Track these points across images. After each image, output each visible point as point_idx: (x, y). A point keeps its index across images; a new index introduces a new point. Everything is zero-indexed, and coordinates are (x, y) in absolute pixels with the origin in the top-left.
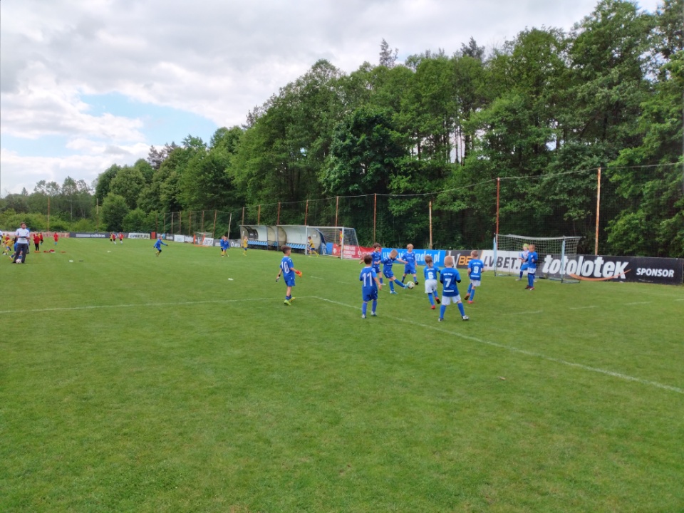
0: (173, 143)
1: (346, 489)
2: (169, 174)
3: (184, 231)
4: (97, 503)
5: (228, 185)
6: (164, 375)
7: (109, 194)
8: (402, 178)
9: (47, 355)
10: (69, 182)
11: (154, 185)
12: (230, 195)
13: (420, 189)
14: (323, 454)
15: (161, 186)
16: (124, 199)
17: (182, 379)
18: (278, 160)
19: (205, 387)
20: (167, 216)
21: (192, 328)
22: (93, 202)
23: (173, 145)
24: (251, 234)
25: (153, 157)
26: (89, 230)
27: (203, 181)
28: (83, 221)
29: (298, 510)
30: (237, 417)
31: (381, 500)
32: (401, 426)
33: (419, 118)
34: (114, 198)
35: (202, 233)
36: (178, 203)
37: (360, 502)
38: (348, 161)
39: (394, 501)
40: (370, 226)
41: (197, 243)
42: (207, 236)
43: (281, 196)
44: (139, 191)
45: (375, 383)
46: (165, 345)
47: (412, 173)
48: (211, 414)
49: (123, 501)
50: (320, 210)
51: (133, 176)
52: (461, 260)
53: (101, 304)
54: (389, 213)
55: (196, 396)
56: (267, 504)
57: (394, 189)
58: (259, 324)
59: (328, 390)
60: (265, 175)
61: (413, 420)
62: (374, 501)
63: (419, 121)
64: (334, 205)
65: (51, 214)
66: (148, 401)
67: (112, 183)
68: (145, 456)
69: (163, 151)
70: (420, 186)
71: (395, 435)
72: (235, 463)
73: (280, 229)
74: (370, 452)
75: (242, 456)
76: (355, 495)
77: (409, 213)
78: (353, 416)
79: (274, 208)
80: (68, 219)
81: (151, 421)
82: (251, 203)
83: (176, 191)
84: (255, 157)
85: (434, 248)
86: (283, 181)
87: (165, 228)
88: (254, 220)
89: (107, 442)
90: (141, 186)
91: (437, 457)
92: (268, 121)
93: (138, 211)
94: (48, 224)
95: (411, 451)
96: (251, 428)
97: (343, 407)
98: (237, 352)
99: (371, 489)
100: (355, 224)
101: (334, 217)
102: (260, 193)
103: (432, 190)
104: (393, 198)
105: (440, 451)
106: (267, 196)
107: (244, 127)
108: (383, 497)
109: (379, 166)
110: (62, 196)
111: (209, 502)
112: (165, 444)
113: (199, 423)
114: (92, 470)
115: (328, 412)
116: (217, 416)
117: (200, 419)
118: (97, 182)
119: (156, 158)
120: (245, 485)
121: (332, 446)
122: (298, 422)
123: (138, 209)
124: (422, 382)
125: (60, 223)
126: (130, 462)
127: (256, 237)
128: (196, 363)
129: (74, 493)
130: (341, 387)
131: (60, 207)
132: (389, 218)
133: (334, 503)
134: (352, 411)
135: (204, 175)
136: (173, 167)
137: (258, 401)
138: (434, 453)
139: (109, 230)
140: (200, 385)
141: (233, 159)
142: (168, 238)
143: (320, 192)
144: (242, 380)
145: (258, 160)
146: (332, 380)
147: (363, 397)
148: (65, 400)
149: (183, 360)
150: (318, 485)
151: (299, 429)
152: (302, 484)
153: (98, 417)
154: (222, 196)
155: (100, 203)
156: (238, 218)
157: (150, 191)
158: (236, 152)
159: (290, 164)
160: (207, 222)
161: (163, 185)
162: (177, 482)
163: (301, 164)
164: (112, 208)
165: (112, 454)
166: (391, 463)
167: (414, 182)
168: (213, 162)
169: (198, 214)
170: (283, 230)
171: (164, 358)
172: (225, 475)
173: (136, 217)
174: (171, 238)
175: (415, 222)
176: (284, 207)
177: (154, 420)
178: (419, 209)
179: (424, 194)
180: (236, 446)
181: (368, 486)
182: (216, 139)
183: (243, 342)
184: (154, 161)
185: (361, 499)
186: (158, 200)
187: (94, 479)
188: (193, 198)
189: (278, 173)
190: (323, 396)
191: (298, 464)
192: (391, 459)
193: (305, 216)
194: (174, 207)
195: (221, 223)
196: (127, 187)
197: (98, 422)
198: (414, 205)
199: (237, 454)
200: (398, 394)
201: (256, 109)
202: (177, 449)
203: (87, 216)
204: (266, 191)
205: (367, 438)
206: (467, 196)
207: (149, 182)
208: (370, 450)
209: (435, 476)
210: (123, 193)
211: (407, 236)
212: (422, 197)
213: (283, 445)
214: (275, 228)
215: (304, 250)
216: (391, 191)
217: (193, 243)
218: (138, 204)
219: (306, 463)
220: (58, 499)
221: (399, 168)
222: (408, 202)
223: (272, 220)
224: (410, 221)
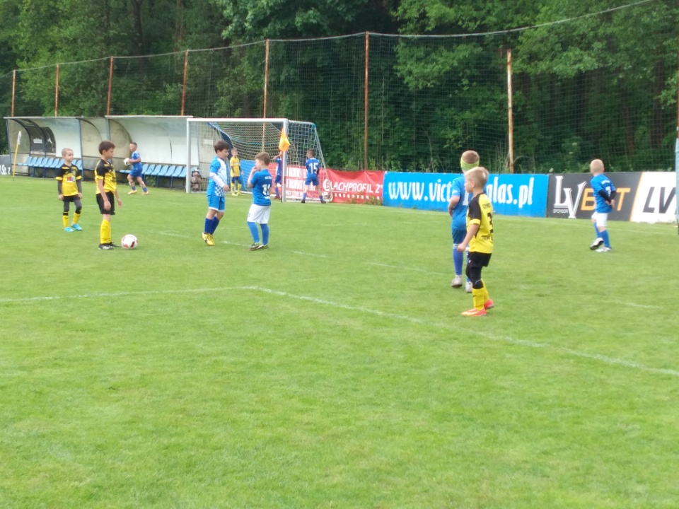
13: (475, 19)
24: (38, 141)
43: (108, 42)
50: (217, 75)
52: (586, 199)
54: (397, 82)
57: (409, 20)
70: (475, 14)
73: (115, 127)
77: (450, 80)
79: (92, 71)
85: (517, 168)
88: (42, 102)
100: (305, 110)
101: (259, 93)
103: (505, 21)
104: (409, 43)
106: (73, 42)
127: (49, 147)
132: (396, 95)
143: (215, 29)
170: (123, 130)
175: (463, 105)
178: (476, 72)
193: (179, 92)
198: (460, 62)
206: (596, 37)
211: (444, 141)
212: (480, 40)
214: (100, 122)
215: (183, 179)
222: (445, 53)
223: (86, 104)
224: (451, 103)
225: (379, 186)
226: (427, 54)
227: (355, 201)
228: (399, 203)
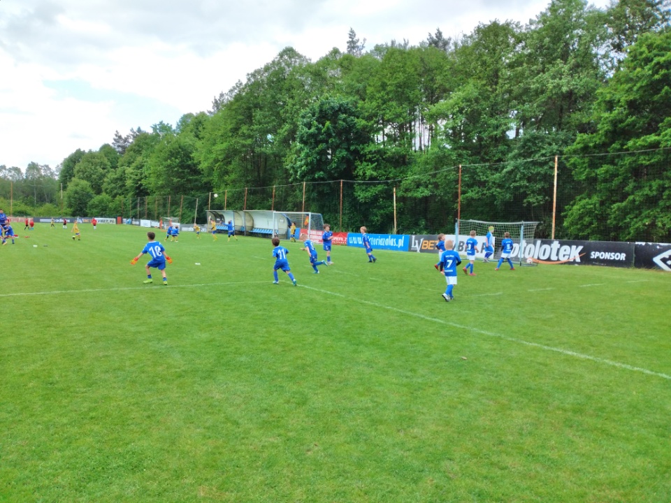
0: (139, 129)
1: (313, 467)
2: (135, 160)
3: (150, 216)
4: (64, 487)
5: (195, 170)
6: (130, 359)
7: (73, 179)
8: (368, 165)
9: (11, 341)
10: (33, 167)
11: (119, 170)
12: (196, 180)
13: (384, 175)
14: (290, 434)
15: (126, 172)
16: (89, 184)
17: (149, 363)
18: (244, 146)
19: (173, 370)
20: (133, 201)
21: (158, 312)
22: (57, 188)
23: (139, 130)
24: (218, 219)
25: (118, 142)
26: (53, 215)
27: (169, 166)
28: (48, 205)
29: (266, 489)
30: (206, 400)
31: (347, 478)
32: (366, 406)
33: (384, 106)
34: (79, 183)
35: (168, 218)
36: (144, 189)
37: (327, 480)
38: (314, 148)
39: (360, 478)
40: (336, 211)
41: (163, 228)
42: (174, 221)
43: (247, 182)
44: (104, 176)
45: (341, 364)
46: (133, 329)
47: (377, 161)
48: (179, 397)
49: (91, 485)
50: (287, 195)
51: (98, 161)
52: (424, 244)
53: (65, 289)
54: (355, 199)
55: (163, 379)
56: (235, 484)
57: (360, 175)
58: (226, 307)
59: (296, 372)
60: (231, 161)
61: (378, 400)
62: (341, 479)
63: (384, 109)
64: (301, 190)
65: (14, 199)
66: (115, 385)
67: (77, 168)
68: (112, 440)
69: (128, 136)
70: (384, 173)
71: (361, 414)
72: (203, 445)
73: (247, 215)
74: (336, 432)
75: (210, 438)
76: (322, 473)
77: (375, 199)
78: (320, 396)
79: (241, 193)
80: (32, 204)
81: (119, 405)
82: (218, 187)
83: (143, 176)
84: (222, 143)
85: (398, 233)
86: (249, 167)
87: (131, 213)
88: (221, 204)
89: (74, 426)
90: (106, 170)
91: (402, 434)
92: (234, 107)
93: (104, 196)
94: (11, 209)
95: (376, 429)
96: (220, 410)
97: (310, 388)
98: (205, 336)
99: (338, 467)
100: (321, 209)
101: (301, 202)
102: (226, 178)
103: (396, 176)
104: (359, 184)
105: (404, 429)
106: (234, 181)
107: (210, 112)
108: (349, 475)
109: (344, 153)
110: (25, 181)
111: (178, 483)
112: (132, 427)
113: (167, 406)
114: (59, 454)
115: (295, 393)
116: (185, 399)
117: (168, 401)
118: (61, 167)
119: (121, 143)
120: (213, 466)
121: (299, 427)
122: (266, 403)
123: (104, 194)
124: (387, 362)
125: (23, 207)
126: (97, 446)
127: (222, 222)
128: (163, 347)
129: (40, 478)
130: (308, 368)
131: (23, 192)
132: (354, 204)
133: (302, 482)
134: (319, 392)
135: (172, 161)
136: (139, 152)
137: (226, 384)
138: (399, 431)
139: (74, 215)
140: (167, 368)
141: (199, 144)
142: (134, 223)
143: (287, 178)
144: (210, 363)
145: (225, 145)
146: (299, 362)
147: (329, 378)
148: (31, 385)
149: (150, 344)
150: (286, 464)
151: (266, 410)
152: (270, 464)
153: (65, 402)
154: (189, 181)
155: (65, 188)
156: (204, 203)
157: (116, 176)
158: (203, 138)
159: (257, 150)
160: (174, 207)
161: (129, 170)
162: (145, 464)
163: (268, 150)
164: (76, 192)
165: (79, 439)
166: (357, 441)
167: (379, 169)
168: (180, 147)
169: (164, 199)
170: (250, 216)
171: (131, 343)
172: (194, 457)
173: (101, 202)
174: (137, 223)
175: (380, 208)
176: (251, 193)
177: (120, 403)
178: (385, 195)
179: (389, 181)
180: (204, 428)
181: (334, 464)
182: (182, 125)
183: (210, 326)
184: (119, 146)
185: (328, 478)
186: (124, 185)
187: (60, 463)
188: (160, 183)
189: (244, 159)
190: (291, 377)
191: (266, 444)
192: (357, 438)
193: (272, 201)
194: (141, 192)
195: (188, 207)
196: (92, 172)
197: (65, 407)
198: (379, 191)
199: (205, 436)
200: (364, 374)
201: (222, 95)
202: (145, 432)
203: (51, 201)
204: (233, 176)
205: (334, 417)
206: (430, 183)
207: (115, 167)
208: (336, 429)
209: (400, 453)
210: (88, 178)
211: (373, 221)
212: (387, 183)
213: (251, 426)
214: (242, 213)
215: (271, 235)
216: (357, 176)
217: (159, 228)
218: (103, 189)
219: (273, 443)
220: (24, 484)
221: (365, 155)
222: (373, 188)
223: (239, 206)
224: (377, 207)
225: (346, 238)
226: (366, 188)
227: (339, 244)
228: (353, 245)
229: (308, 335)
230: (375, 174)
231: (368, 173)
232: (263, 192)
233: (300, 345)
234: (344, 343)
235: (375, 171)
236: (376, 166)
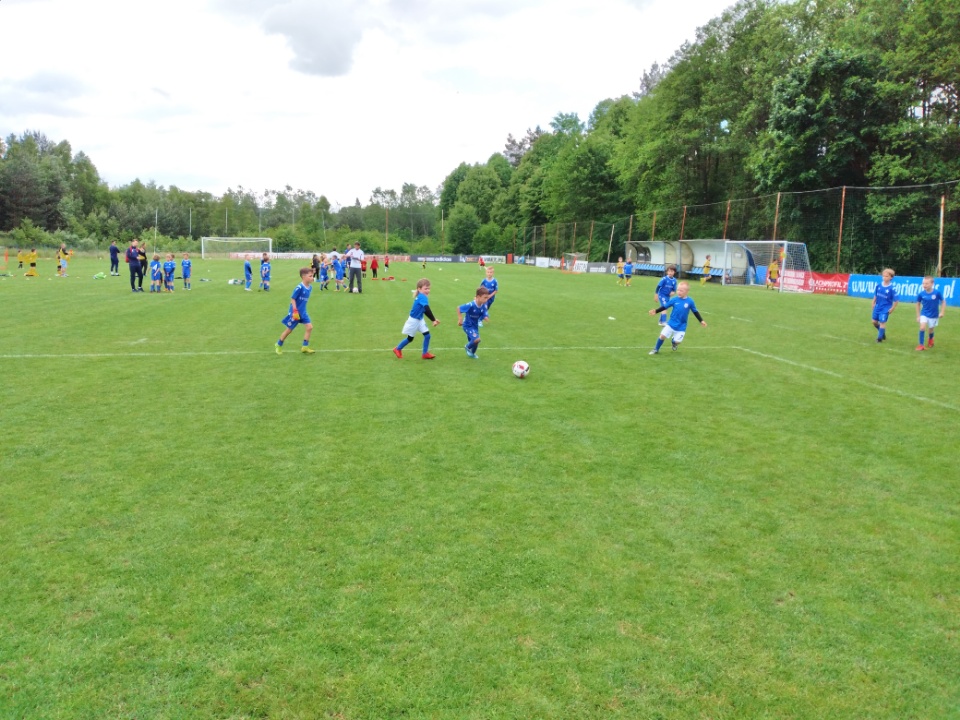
0: (538, 128)
1: (787, 626)
2: (532, 173)
3: (549, 252)
4: (453, 590)
5: (610, 184)
6: (528, 440)
7: (456, 203)
8: (893, 160)
9: (392, 405)
10: (409, 189)
11: (512, 189)
12: (612, 198)
13: (923, 175)
14: (752, 572)
15: (521, 191)
16: (475, 209)
17: (551, 446)
18: (686, 142)
19: (582, 460)
20: (527, 232)
21: (561, 382)
22: (437, 216)
23: (538, 131)
24: (642, 255)
25: (511, 149)
26: (433, 252)
27: (576, 179)
28: (427, 240)
29: (714, 643)
30: (626, 506)
31: (843, 650)
32: (878, 548)
33: (934, 54)
34: (463, 209)
35: (573, 255)
36: (542, 212)
37: (809, 648)
38: (798, 135)
39: (865, 655)
40: (832, 238)
41: (565, 268)
42: (579, 259)
43: (688, 197)
44: (492, 198)
45: (835, 480)
46: (529, 401)
47: (913, 151)
48: (590, 497)
49: (482, 593)
50: (749, 215)
51: (486, 177)
53: (449, 346)
54: (867, 218)
55: (569, 471)
56: (668, 627)
57: (877, 177)
58: (653, 382)
59: (759, 483)
60: (665, 167)
61: (899, 542)
62: (832, 651)
63: (932, 61)
64: (772, 206)
65: (390, 231)
66: (509, 471)
67: (460, 188)
68: (507, 541)
69: (524, 140)
70: (924, 171)
71: (867, 560)
72: (624, 567)
73: (684, 246)
74: (824, 580)
75: (633, 558)
76: (801, 636)
77: (903, 217)
78: (798, 524)
79: (676, 214)
80: (407, 237)
81: (514, 497)
82: (643, 207)
83: (541, 196)
84: (653, 140)
85: (944, 274)
86: (691, 174)
87: (524, 248)
88: (644, 234)
89: (462, 517)
90: (495, 190)
91: (941, 602)
92: (674, 84)
93: (492, 226)
94: (386, 245)
95: (894, 587)
96: (645, 523)
97: (781, 510)
98: (623, 419)
99: (828, 633)
100: (805, 236)
101: (771, 226)
102: (656, 193)
103: (947, 176)
104: (874, 192)
105: (947, 595)
106: (667, 198)
107: (636, 95)
108: (845, 647)
109: (851, 139)
110: (401, 207)
111: (590, 611)
112: (532, 528)
113: (575, 507)
114: (446, 549)
115: (759, 514)
116: (598, 501)
117: (575, 501)
118: (442, 188)
119: (515, 151)
120: (637, 597)
121: (765, 563)
122: (713, 523)
123: (491, 223)
124: (916, 485)
125: (399, 242)
126: (490, 545)
127: (647, 258)
128: (568, 428)
129: (426, 574)
130: (780, 481)
131: (399, 222)
132: (866, 227)
133: (769, 643)
134: (797, 517)
135: (578, 171)
136: (536, 162)
137: (655, 488)
138: (935, 595)
139: (456, 251)
140: (574, 457)
141: (619, 145)
142: (528, 261)
143: (750, 188)
144: (632, 457)
145: (658, 143)
146: (765, 469)
147: (814, 499)
148: (413, 460)
149: (552, 422)
150: (744, 613)
151: (714, 532)
152: (720, 610)
153: (452, 484)
154: (602, 200)
155: (446, 216)
156: (623, 231)
157: (507, 198)
158: (625, 135)
159: (706, 147)
160: (580, 239)
161: (524, 188)
162: (548, 580)
163: (720, 146)
164: (460, 222)
165: (469, 533)
166: (860, 599)
167: (915, 165)
168: (590, 151)
169: (568, 227)
170: (689, 248)
171: (527, 419)
172: (611, 580)
173: (488, 234)
174: (532, 262)
175: (912, 231)
176: (692, 213)
177: (516, 495)
178: (922, 210)
179: (932, 185)
180: (625, 544)
181: (822, 628)
182: (597, 118)
183: (631, 405)
184: (512, 155)
185: (811, 645)
186: (517, 210)
187: (448, 560)
188: (562, 204)
189: (685, 162)
190: (752, 490)
191: (714, 580)
192: (861, 595)
193: (723, 225)
194: (538, 218)
195: (598, 238)
196: (478, 193)
197: (451, 491)
198: (912, 204)
199: (626, 555)
200: (873, 499)
201: (655, 67)
202: (547, 537)
203: (431, 233)
204: (666, 191)
205: (821, 558)
207: (505, 185)
208: (826, 576)
209: (938, 631)
210: (473, 202)
212: (927, 189)
213: (692, 552)
214: (676, 244)
216: (873, 179)
217: (560, 268)
218: (491, 217)
219: (725, 581)
220: (409, 578)
221: (889, 142)
222: (902, 199)
223: (672, 233)
224: (903, 231)
225: (846, 284)
226: (888, 199)
227: (832, 293)
228: (859, 294)
229: (779, 432)
230: (906, 173)
231: (894, 173)
232: (710, 211)
233: (767, 445)
234: (841, 449)
235: (907, 168)
236: (910, 160)
